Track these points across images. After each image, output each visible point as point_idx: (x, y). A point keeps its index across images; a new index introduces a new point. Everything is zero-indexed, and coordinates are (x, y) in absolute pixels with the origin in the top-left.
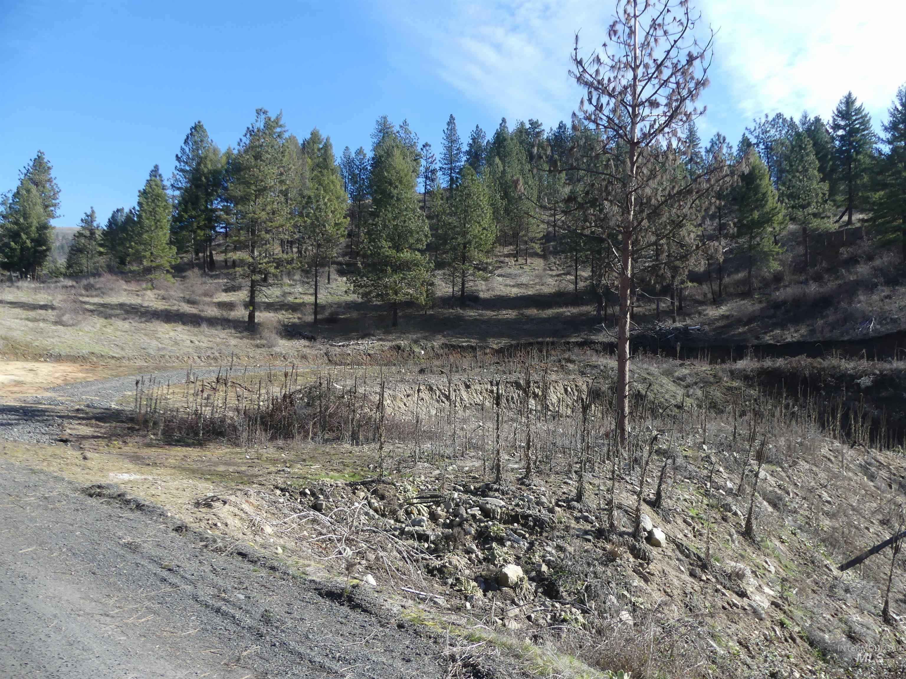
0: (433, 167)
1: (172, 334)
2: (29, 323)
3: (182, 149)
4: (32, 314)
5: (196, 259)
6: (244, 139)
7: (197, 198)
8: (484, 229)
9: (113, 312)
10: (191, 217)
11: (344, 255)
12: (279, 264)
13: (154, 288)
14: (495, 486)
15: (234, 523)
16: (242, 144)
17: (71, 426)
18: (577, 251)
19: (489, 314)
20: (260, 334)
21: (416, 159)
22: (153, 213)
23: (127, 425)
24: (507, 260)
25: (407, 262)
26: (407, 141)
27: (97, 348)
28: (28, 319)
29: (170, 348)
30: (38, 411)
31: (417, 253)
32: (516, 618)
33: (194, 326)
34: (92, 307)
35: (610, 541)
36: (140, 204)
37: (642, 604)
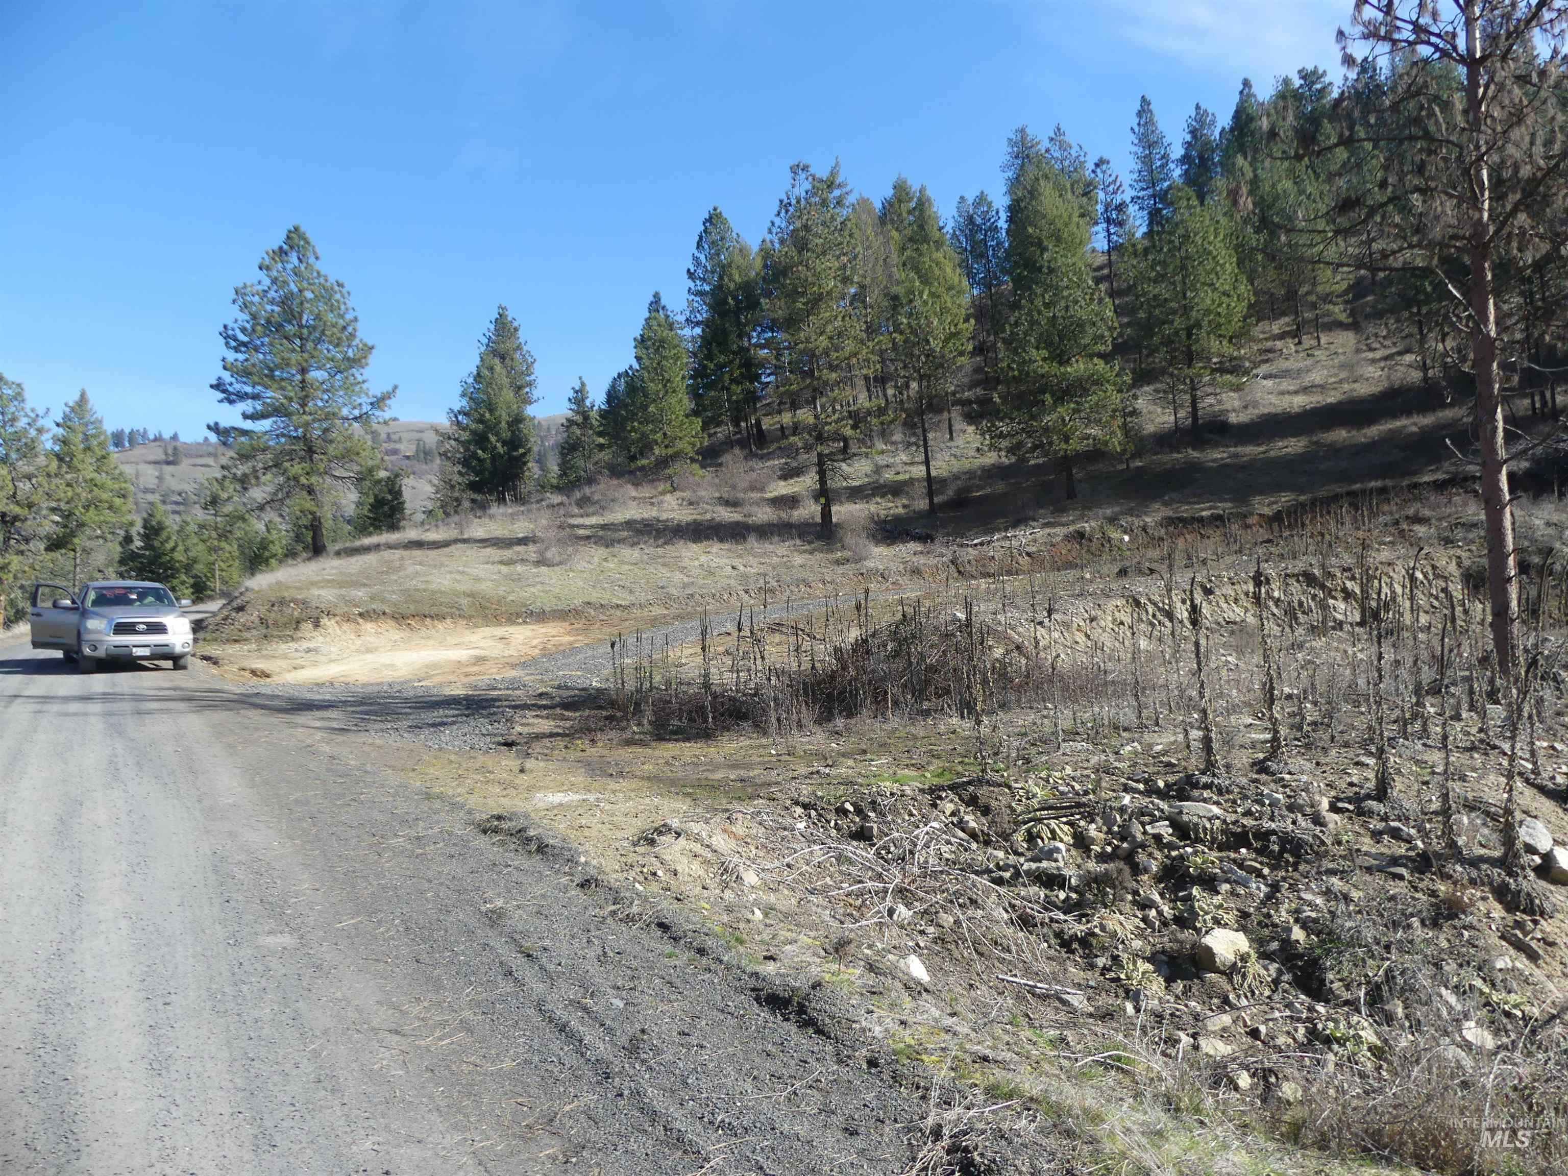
0: (1118, 199)
1: (703, 559)
2: (503, 567)
3: (696, 259)
4: (508, 554)
5: (736, 433)
6: (777, 221)
7: (725, 333)
8: (1226, 294)
9: (616, 535)
10: (720, 367)
11: (973, 385)
12: (857, 419)
13: (675, 490)
14: (1204, 779)
15: (690, 869)
16: (774, 230)
17: (524, 721)
18: (1419, 304)
19: (1250, 451)
20: (841, 540)
21: (1088, 191)
22: (658, 369)
23: (604, 713)
24: (1279, 344)
25: (1080, 380)
26: (1067, 163)
27: (595, 595)
28: (502, 562)
29: (701, 582)
30: (487, 700)
31: (1096, 360)
32: (1224, 1034)
33: (737, 543)
34: (587, 532)
35: (1450, 877)
36: (638, 359)
37: (1516, 1006)
